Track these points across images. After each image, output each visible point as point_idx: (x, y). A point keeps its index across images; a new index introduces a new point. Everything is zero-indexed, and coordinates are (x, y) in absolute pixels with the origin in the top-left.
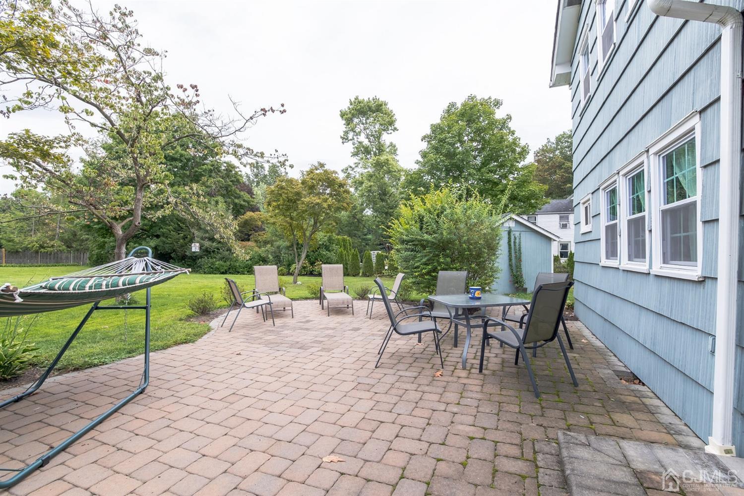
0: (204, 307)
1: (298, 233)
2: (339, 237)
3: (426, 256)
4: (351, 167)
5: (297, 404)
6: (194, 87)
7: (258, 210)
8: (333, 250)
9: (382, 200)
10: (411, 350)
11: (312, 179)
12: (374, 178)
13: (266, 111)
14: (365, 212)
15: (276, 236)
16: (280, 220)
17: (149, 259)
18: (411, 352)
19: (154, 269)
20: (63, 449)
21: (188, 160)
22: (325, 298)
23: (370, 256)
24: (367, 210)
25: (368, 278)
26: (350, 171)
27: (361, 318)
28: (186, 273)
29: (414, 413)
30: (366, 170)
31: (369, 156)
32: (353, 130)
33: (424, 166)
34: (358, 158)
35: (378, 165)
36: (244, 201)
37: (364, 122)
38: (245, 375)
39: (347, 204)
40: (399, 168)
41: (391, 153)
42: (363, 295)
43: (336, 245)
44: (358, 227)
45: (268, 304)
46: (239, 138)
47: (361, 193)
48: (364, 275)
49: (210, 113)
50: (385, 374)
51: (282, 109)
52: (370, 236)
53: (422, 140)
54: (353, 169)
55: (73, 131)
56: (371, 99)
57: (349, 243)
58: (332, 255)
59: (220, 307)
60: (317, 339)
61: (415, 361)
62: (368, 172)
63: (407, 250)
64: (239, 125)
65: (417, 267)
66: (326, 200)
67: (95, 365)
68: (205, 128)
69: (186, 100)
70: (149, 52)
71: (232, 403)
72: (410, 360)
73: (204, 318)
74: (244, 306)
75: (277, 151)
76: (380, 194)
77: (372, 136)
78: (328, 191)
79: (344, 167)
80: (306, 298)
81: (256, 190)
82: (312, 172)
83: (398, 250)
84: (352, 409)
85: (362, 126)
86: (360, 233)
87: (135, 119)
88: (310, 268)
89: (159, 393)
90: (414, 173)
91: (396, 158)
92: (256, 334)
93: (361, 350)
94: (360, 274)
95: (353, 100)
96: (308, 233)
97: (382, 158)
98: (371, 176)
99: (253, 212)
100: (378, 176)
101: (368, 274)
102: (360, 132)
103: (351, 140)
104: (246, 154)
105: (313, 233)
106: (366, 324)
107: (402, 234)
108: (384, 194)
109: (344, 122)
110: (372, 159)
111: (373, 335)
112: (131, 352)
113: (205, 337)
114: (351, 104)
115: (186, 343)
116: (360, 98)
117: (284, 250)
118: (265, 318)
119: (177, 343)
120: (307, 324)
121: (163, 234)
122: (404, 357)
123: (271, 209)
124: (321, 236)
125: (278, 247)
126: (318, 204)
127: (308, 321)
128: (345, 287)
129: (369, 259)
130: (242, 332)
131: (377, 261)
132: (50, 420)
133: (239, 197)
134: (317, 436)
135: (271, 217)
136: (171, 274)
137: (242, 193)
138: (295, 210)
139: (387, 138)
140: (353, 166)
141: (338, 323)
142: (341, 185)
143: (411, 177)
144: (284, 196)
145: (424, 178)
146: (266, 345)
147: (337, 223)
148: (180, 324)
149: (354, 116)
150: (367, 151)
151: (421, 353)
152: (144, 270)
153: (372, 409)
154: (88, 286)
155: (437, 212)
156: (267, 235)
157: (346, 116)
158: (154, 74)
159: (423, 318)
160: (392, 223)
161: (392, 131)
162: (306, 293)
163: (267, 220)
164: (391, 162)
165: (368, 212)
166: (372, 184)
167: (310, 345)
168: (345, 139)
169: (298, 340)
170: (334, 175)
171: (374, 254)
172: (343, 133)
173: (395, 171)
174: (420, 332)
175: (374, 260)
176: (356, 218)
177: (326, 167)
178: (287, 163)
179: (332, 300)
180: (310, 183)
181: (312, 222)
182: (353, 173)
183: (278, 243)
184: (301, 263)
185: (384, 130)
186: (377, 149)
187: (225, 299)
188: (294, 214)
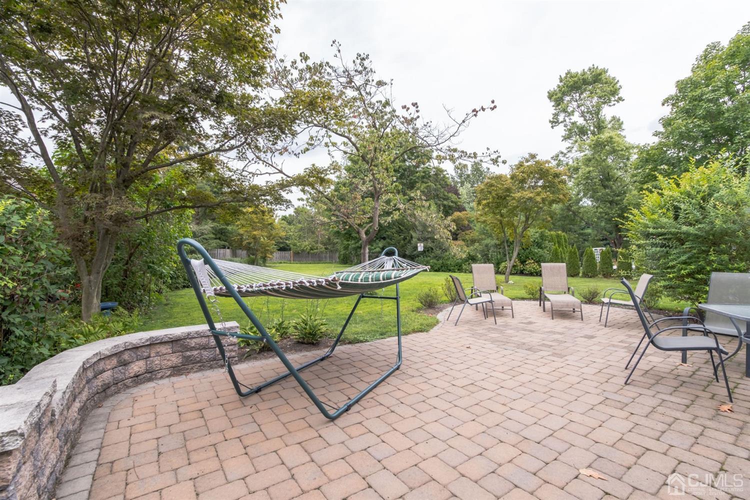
0: (431, 301)
1: (508, 231)
2: (552, 233)
3: (685, 253)
4: (562, 153)
5: (537, 406)
6: (415, 105)
7: (464, 209)
8: (546, 247)
9: (605, 187)
10: (672, 370)
11: (523, 172)
12: (593, 161)
13: (477, 112)
14: (581, 203)
15: (484, 234)
16: (489, 218)
17: (396, 257)
18: (673, 372)
19: (401, 266)
20: (357, 402)
21: (405, 170)
22: (546, 299)
23: (592, 254)
24: (585, 200)
25: (590, 279)
26: (561, 157)
27: (592, 325)
28: (426, 271)
29: (693, 449)
30: (582, 154)
31: (585, 138)
32: (565, 111)
33: (668, 137)
34: (571, 141)
35: (598, 146)
36: (452, 202)
37: (578, 98)
38: (478, 368)
39: (564, 195)
40: (627, 145)
41: (613, 128)
42: (591, 298)
43: (549, 242)
44: (574, 220)
45: (489, 302)
46: (454, 143)
47: (577, 181)
48: (586, 275)
49: (429, 125)
50: (641, 394)
51: (492, 105)
52: (589, 231)
53: (663, 105)
54: (565, 154)
55: (333, 160)
56: (586, 71)
57: (565, 239)
58: (545, 253)
59: (442, 302)
60: (544, 342)
61: (681, 385)
62: (585, 155)
63: (654, 245)
64: (452, 130)
65: (673, 267)
66: (538, 194)
67: (362, 342)
68: (425, 139)
69: (409, 118)
70: (380, 83)
71: (473, 393)
72: (675, 383)
73: (431, 311)
74: (468, 302)
75: (488, 149)
76: (601, 180)
77: (588, 112)
78: (540, 183)
79: (553, 154)
80: (523, 299)
81: (462, 191)
82: (521, 166)
83: (639, 246)
84: (604, 425)
85: (576, 103)
86: (576, 228)
87: (373, 143)
88: (520, 267)
89: (411, 372)
90: (653, 148)
91: (622, 133)
92: (480, 330)
93: (602, 361)
94: (581, 275)
95: (563, 76)
96: (519, 230)
97: (603, 137)
98: (589, 160)
99: (460, 211)
100: (598, 159)
101: (590, 274)
102: (573, 111)
103: (562, 122)
104: (460, 157)
105: (525, 229)
106: (601, 332)
107: (646, 226)
108: (607, 178)
109: (553, 103)
110: (589, 139)
111: (614, 346)
112: (383, 335)
113: (436, 328)
114: (561, 81)
115: (421, 331)
116: (573, 71)
117: (492, 249)
118: (486, 317)
119: (414, 331)
120: (529, 326)
121: (388, 236)
122: (663, 377)
123: (481, 207)
124: (533, 232)
125: (487, 246)
126: (530, 199)
127: (530, 323)
128: (569, 288)
129: (592, 256)
130: (467, 327)
131: (602, 259)
132: (343, 378)
133: (447, 199)
134: (568, 445)
135: (481, 215)
136: (415, 271)
137: (450, 195)
138: (505, 207)
139: (607, 112)
140: (565, 151)
141: (565, 327)
142: (557, 175)
143: (648, 154)
144: (494, 194)
145: (669, 152)
146: (492, 342)
147: (552, 217)
148: (413, 314)
149: (564, 94)
150: (582, 131)
151: (690, 377)
152: (393, 266)
153: (630, 431)
154: (360, 278)
155: (701, 194)
156: (475, 234)
157: (554, 97)
158: (384, 101)
159: (689, 333)
160: (631, 214)
161: (615, 102)
162: (523, 293)
163: (478, 219)
164: (616, 139)
165: (587, 202)
166: (591, 169)
167: (539, 348)
168: (554, 122)
169: (523, 341)
170: (547, 165)
171: (597, 252)
172: (552, 116)
173: (622, 150)
174: (684, 350)
175: (598, 258)
176: (571, 211)
177: (538, 158)
178: (500, 160)
179: (556, 302)
180: (520, 177)
181: (523, 218)
182: (565, 159)
183: (486, 242)
184: (512, 261)
185: (604, 103)
186: (595, 127)
187: (446, 295)
188: (504, 211)
